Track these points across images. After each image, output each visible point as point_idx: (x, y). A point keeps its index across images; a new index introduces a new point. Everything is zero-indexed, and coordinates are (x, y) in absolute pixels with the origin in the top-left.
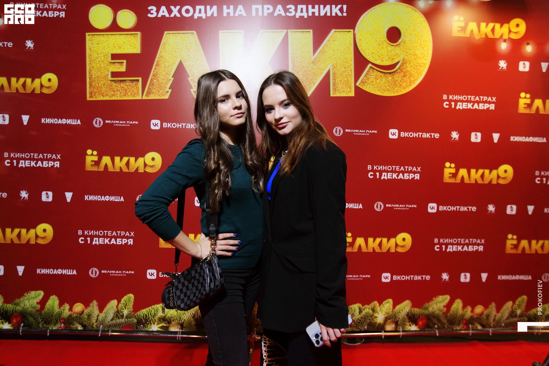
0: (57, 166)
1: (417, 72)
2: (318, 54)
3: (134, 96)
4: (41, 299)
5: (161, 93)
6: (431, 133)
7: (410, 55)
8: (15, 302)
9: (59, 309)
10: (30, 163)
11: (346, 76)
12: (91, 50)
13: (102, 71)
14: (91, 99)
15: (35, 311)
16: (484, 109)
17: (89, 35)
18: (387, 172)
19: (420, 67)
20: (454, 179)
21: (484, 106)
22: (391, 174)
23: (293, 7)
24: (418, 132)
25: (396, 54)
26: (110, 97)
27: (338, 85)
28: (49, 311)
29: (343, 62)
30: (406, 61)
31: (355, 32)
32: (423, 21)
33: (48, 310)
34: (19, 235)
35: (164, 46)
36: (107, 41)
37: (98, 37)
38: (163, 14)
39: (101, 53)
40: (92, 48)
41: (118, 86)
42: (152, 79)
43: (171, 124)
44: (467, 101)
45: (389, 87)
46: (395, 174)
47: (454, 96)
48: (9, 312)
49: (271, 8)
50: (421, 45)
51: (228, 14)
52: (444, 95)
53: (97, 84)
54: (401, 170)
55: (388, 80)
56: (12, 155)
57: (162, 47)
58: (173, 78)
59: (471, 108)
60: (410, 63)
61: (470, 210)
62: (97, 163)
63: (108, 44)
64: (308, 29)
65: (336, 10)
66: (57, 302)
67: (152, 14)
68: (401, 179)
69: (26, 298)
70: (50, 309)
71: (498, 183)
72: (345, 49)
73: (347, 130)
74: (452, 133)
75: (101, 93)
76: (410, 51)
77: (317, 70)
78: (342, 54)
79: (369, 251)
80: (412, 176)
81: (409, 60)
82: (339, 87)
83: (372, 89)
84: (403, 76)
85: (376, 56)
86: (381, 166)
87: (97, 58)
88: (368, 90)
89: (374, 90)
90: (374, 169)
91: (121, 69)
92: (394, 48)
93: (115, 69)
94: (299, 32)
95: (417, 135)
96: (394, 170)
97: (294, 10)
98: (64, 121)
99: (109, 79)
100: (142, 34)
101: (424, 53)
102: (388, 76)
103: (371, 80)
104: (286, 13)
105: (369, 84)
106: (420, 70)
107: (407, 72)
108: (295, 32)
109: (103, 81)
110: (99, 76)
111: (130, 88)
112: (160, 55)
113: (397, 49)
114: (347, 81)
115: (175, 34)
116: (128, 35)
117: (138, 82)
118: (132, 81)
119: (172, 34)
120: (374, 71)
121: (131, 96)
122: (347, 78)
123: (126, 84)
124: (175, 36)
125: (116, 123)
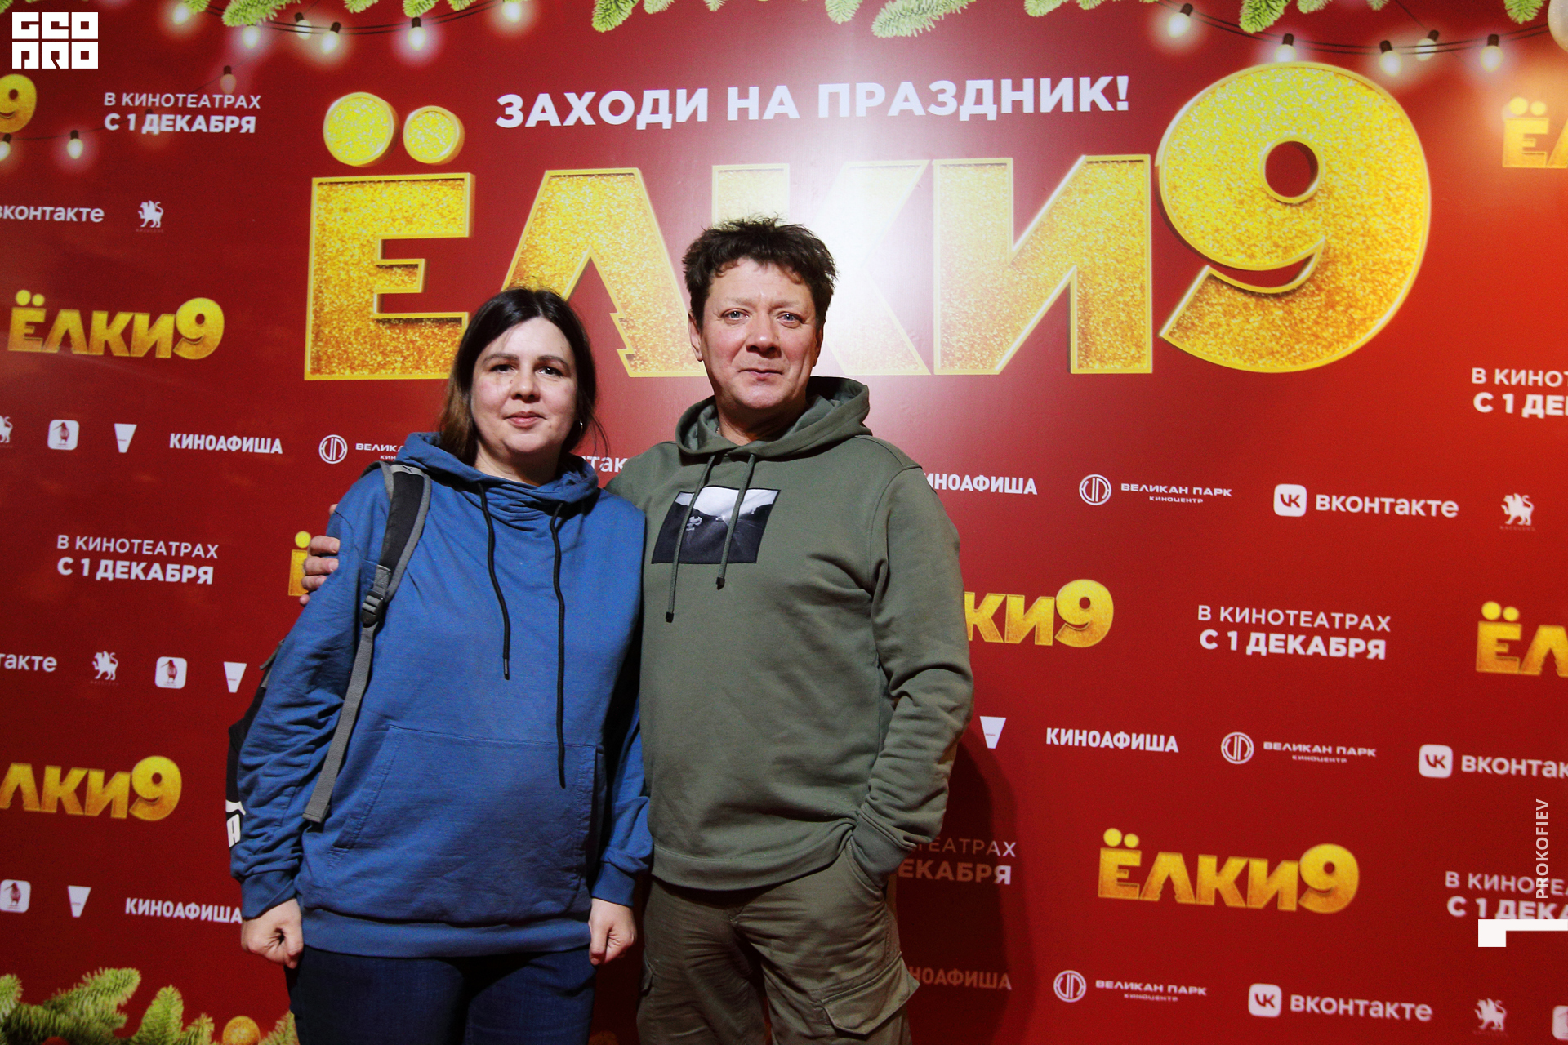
0: (206, 581)
1: (1374, 292)
2: (1032, 237)
4: (130, 996)
6: (1426, 498)
7: (1349, 234)
8: (54, 999)
9: (184, 1033)
10: (130, 567)
11: (1126, 308)
12: (324, 230)
13: (353, 291)
14: (318, 377)
15: (111, 1034)
17: (321, 184)
18: (1268, 629)
19: (1387, 273)
20: (1517, 664)
22: (1282, 636)
23: (950, 87)
24: (1379, 497)
25: (1300, 231)
26: (372, 372)
27: (1099, 335)
28: (153, 1036)
29: (1115, 262)
30: (1335, 256)
31: (1156, 164)
32: (1394, 119)
33: (150, 1031)
34: (82, 790)
35: (542, 216)
36: (373, 201)
37: (346, 190)
38: (543, 117)
39: (354, 238)
40: (327, 223)
41: (398, 338)
44: (1563, 390)
45: (1274, 343)
46: (1295, 638)
47: (1513, 372)
48: (34, 1030)
49: (879, 91)
50: (1389, 200)
51: (743, 112)
52: (1475, 370)
53: (336, 333)
54: (1316, 625)
55: (1271, 318)
56: (80, 543)
57: (536, 219)
60: (1350, 262)
63: (376, 212)
64: (998, 157)
65: (1092, 93)
66: (177, 1009)
67: (510, 117)
68: (1317, 655)
69: (87, 989)
70: (155, 1030)
72: (1121, 219)
73: (1125, 487)
74: (1508, 499)
75: (348, 359)
76: (1347, 221)
77: (1028, 286)
79: (1203, 903)
80: (1357, 646)
81: (1346, 253)
82: (1101, 345)
83: (1216, 348)
84: (1326, 304)
85: (1228, 241)
86: (1247, 611)
87: (341, 253)
88: (1199, 351)
89: (1221, 354)
90: (1222, 619)
91: (408, 285)
92: (1292, 212)
93: (392, 285)
94: (970, 165)
95: (1376, 506)
96: (1291, 623)
97: (955, 97)
98: (234, 443)
99: (371, 316)
100: (477, 179)
101: (1398, 228)
102: (1272, 304)
103: (1213, 320)
104: (929, 106)
105: (1202, 332)
106: (1385, 284)
107: (1338, 291)
108: (954, 165)
109: (355, 323)
110: (345, 307)
111: (432, 343)
112: (527, 242)
113: (1304, 215)
114: (1126, 322)
115: (575, 178)
116: (434, 182)
117: (457, 326)
118: (440, 324)
119: (568, 179)
120: (1221, 289)
121: (434, 370)
122: (1128, 313)
123: (423, 331)
124: (575, 183)
125: (388, 450)
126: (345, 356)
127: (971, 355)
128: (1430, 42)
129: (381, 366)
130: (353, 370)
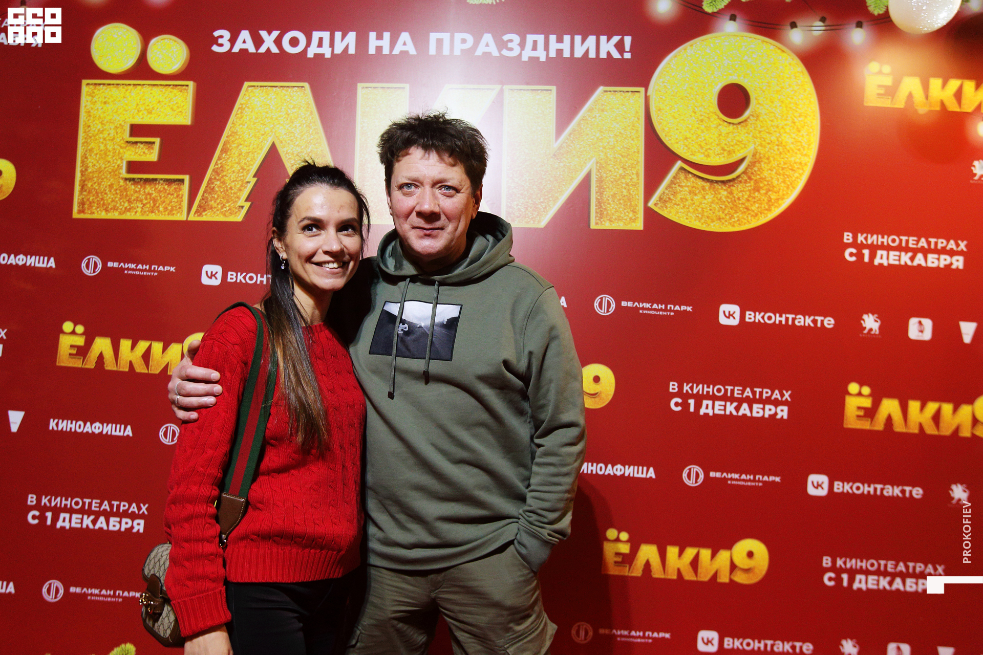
1: (784, 182)
2: (567, 139)
3: (171, 212)
5: (228, 208)
6: (815, 315)
7: (769, 144)
11: (627, 187)
12: (90, 116)
13: (109, 158)
14: (82, 216)
16: (938, 267)
17: (88, 84)
18: (714, 398)
19: (792, 170)
20: (869, 422)
21: (938, 259)
22: (723, 403)
23: (516, 38)
24: (785, 314)
25: (738, 141)
26: (120, 214)
27: (609, 204)
29: (620, 157)
30: (760, 158)
31: (648, 94)
32: (798, 72)
35: (241, 113)
36: (124, 97)
37: (106, 89)
38: (244, 46)
39: (110, 122)
40: (92, 111)
41: (140, 191)
42: (210, 179)
43: (244, 274)
44: (899, 248)
45: (721, 213)
46: (731, 404)
47: (869, 236)
49: (470, 39)
50: (794, 123)
51: (379, 49)
52: (846, 234)
53: (96, 187)
54: (744, 396)
55: (719, 196)
57: (236, 115)
58: (255, 179)
59: (909, 263)
60: (769, 162)
61: (907, 495)
62: (82, 351)
63: (126, 105)
64: (546, 85)
65: (608, 47)
67: (221, 45)
68: (744, 415)
71: (973, 435)
72: (625, 129)
73: (624, 304)
74: (865, 317)
75: (104, 204)
76: (768, 136)
77: (564, 171)
78: (619, 138)
79: (669, 577)
80: (770, 410)
81: (767, 156)
82: (611, 210)
83: (684, 215)
84: (754, 189)
85: (693, 146)
86: (700, 386)
87: (102, 132)
88: (674, 216)
89: (687, 219)
90: (685, 391)
91: (148, 156)
92: (734, 129)
93: (137, 155)
94: (528, 90)
95: (783, 319)
96: (729, 394)
97: (519, 45)
98: (21, 260)
99: (121, 176)
100: (197, 85)
101: (799, 142)
102: (720, 187)
103: (682, 197)
104: (502, 50)
105: (675, 204)
106: (791, 177)
107: (762, 180)
108: (517, 89)
109: (110, 180)
110: (103, 169)
111: (163, 196)
112: (231, 130)
113: (741, 130)
114: (627, 196)
115: (265, 88)
116: (167, 87)
117: (181, 185)
118: (169, 183)
119: (260, 89)
120: (688, 177)
121: (164, 213)
122: (628, 190)
123: (157, 187)
124: (264, 91)
125: (130, 267)
126: (102, 203)
128: (821, 24)
129: (127, 210)
130: (107, 212)
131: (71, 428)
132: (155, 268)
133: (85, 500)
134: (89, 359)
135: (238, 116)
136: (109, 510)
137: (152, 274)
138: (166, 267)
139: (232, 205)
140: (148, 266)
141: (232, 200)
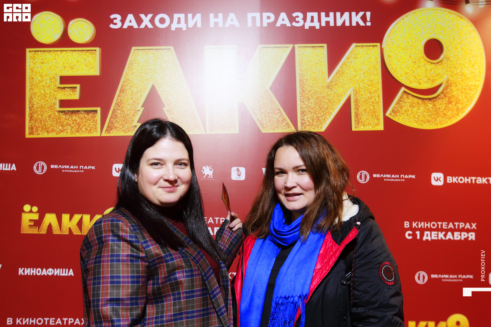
2: (335, 76)
3: (90, 132)
5: (126, 127)
6: (488, 177)
7: (456, 74)
11: (372, 104)
12: (33, 72)
13: (47, 98)
14: (32, 136)
17: (30, 51)
18: (431, 230)
19: (470, 90)
22: (436, 233)
23: (301, 15)
24: (470, 177)
25: (437, 74)
26: (57, 134)
27: (362, 115)
29: (368, 86)
30: (451, 83)
31: (383, 47)
35: (131, 66)
36: (55, 59)
37: (42, 54)
38: (130, 24)
39: (47, 75)
40: (34, 68)
41: (69, 119)
42: (114, 109)
45: (429, 118)
46: (441, 233)
49: (272, 16)
50: (470, 61)
51: (216, 24)
53: (40, 117)
54: (449, 228)
55: (428, 108)
58: (143, 108)
60: (457, 86)
62: (38, 223)
63: (56, 64)
64: (321, 43)
65: (357, 19)
67: (116, 24)
68: (450, 239)
72: (369, 69)
75: (46, 128)
76: (455, 70)
77: (334, 96)
78: (366, 75)
80: (464, 235)
81: (455, 82)
82: (364, 119)
83: (408, 120)
84: (448, 102)
85: (410, 78)
86: (423, 223)
87: (41, 82)
88: (401, 121)
89: (409, 122)
90: (413, 227)
91: (72, 96)
92: (434, 66)
93: (65, 96)
94: (310, 47)
95: (469, 180)
96: (440, 227)
97: (303, 19)
99: (56, 109)
100: (102, 50)
101: (474, 73)
102: (428, 102)
103: (406, 109)
104: (292, 22)
105: (402, 113)
106: (470, 94)
107: (452, 97)
108: (303, 47)
109: (49, 112)
110: (44, 105)
111: (84, 121)
112: (125, 78)
113: (439, 67)
114: (373, 110)
115: (145, 50)
116: (82, 51)
117: (95, 114)
118: (87, 113)
119: (142, 51)
120: (409, 97)
121: (85, 132)
122: (373, 106)
123: (80, 116)
124: (145, 52)
125: (65, 168)
126: (44, 127)
127: (312, 124)
128: (484, 0)
129: (61, 131)
130: (48, 133)
131: (33, 273)
132: (82, 167)
133: (45, 319)
134: (42, 228)
135: (129, 68)
136: (61, 324)
137: (80, 171)
138: (89, 167)
139: (130, 125)
140: (77, 166)
141: (129, 122)
